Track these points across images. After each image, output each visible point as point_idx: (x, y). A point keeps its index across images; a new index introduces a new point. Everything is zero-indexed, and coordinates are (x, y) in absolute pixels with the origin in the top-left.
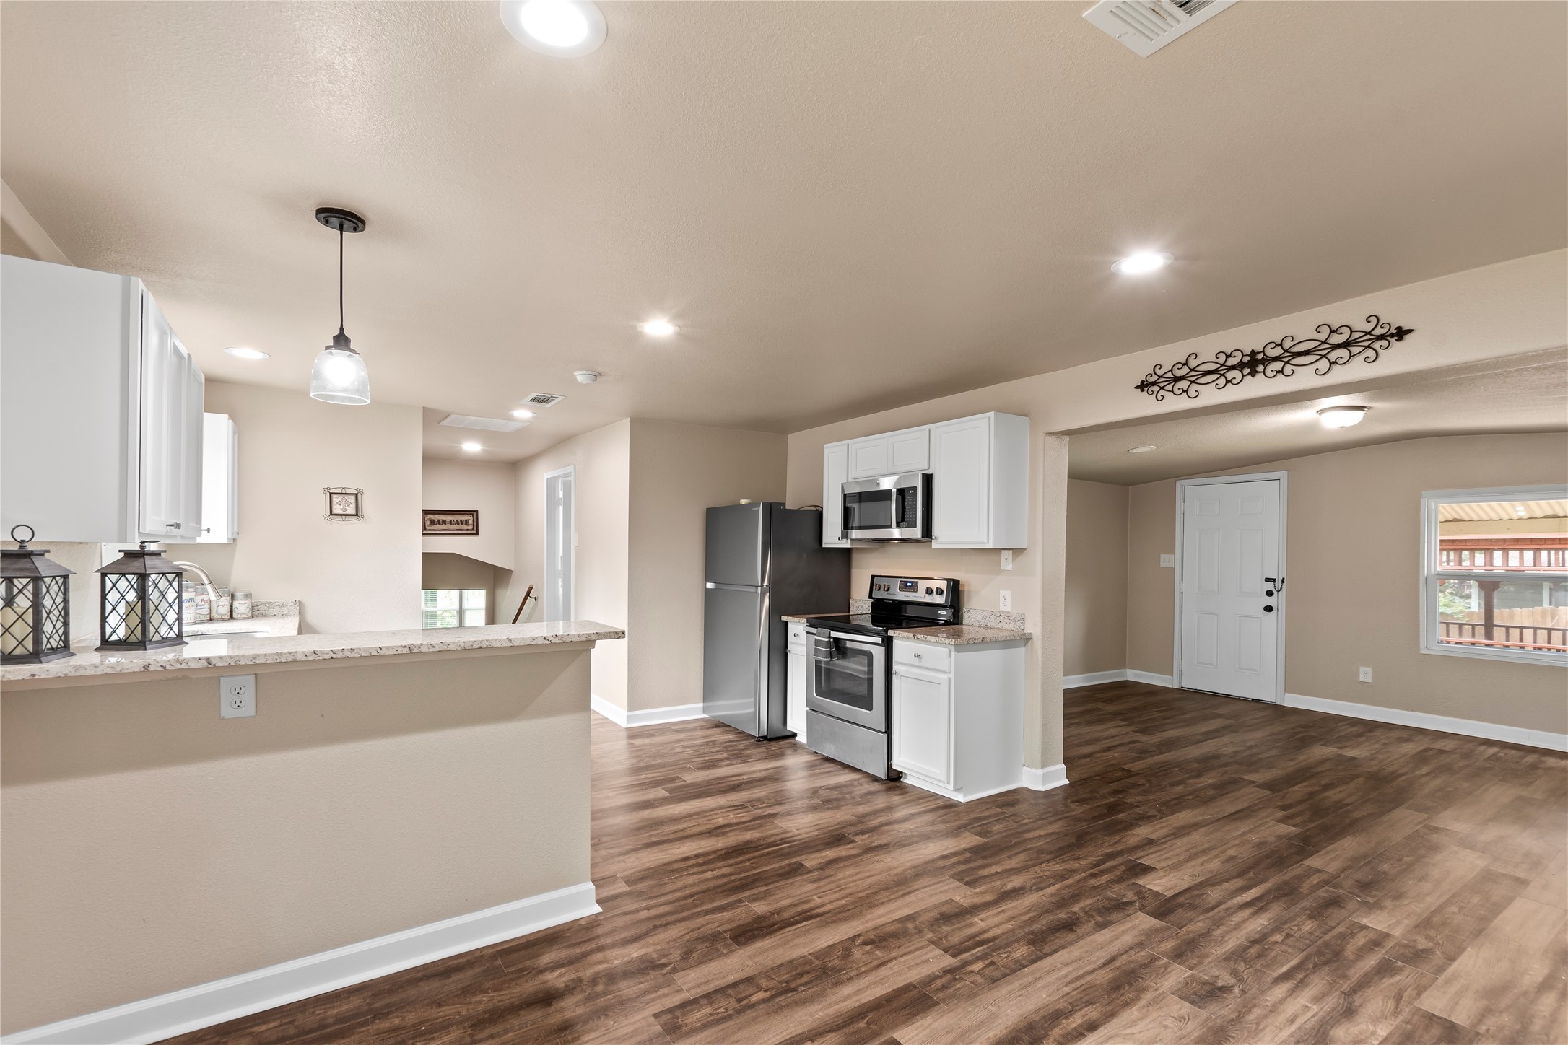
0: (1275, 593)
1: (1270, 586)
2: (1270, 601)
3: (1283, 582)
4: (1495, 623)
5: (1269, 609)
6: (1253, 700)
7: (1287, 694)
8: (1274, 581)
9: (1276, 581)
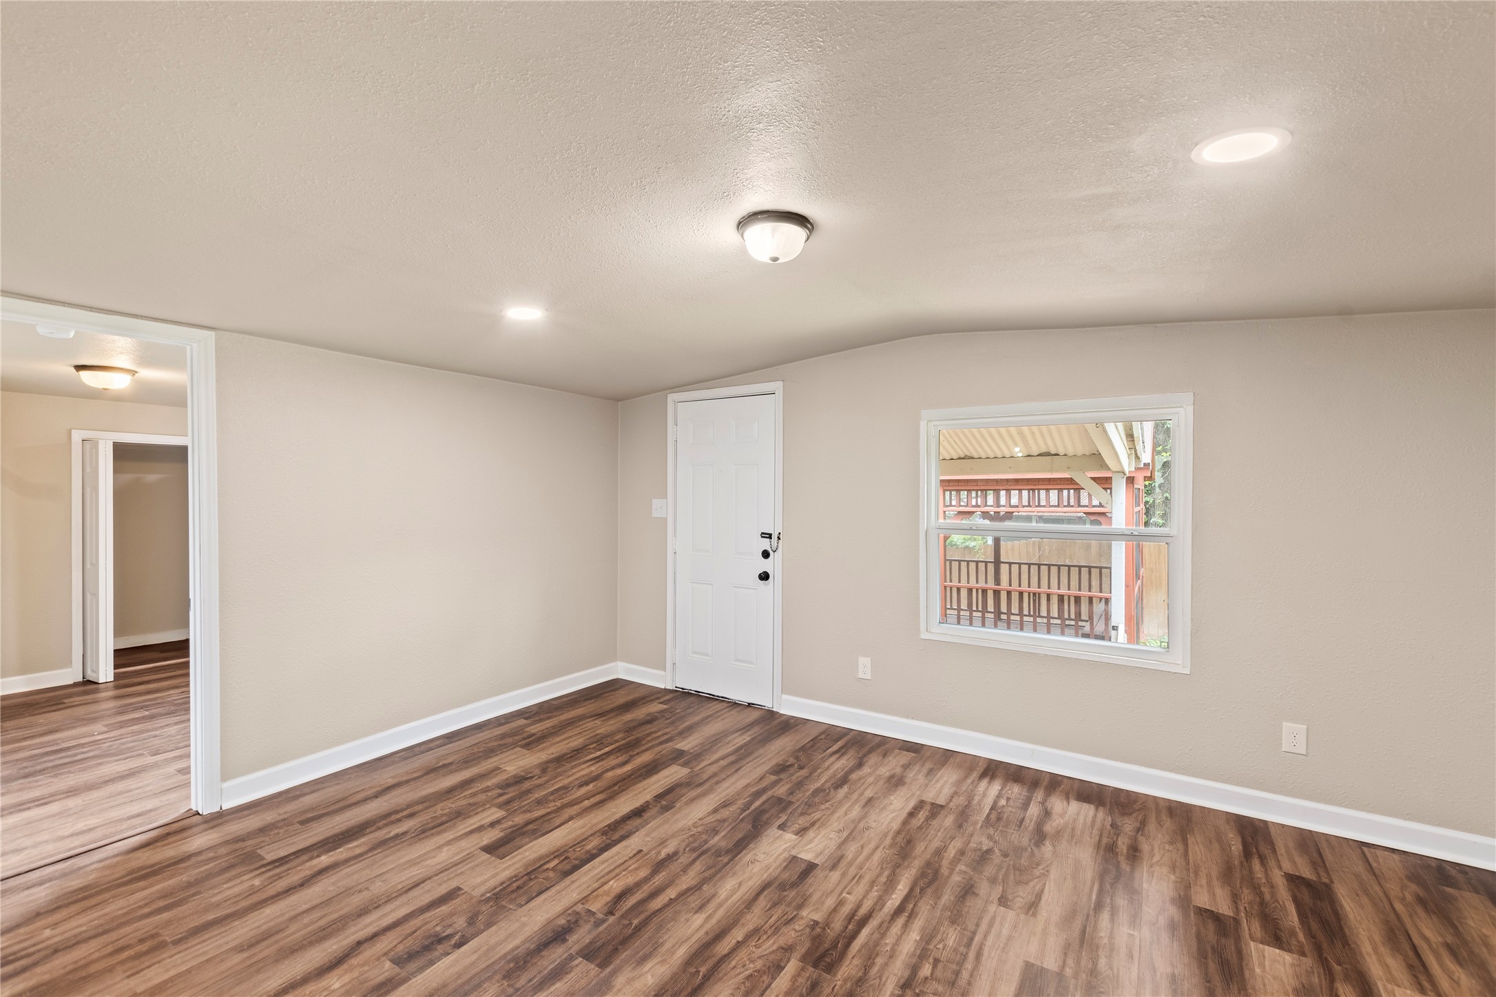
0: (771, 553)
1: (765, 544)
2: (766, 566)
3: (779, 538)
4: (1002, 560)
5: (764, 577)
6: (750, 705)
7: (784, 696)
8: (770, 536)
9: (773, 536)
